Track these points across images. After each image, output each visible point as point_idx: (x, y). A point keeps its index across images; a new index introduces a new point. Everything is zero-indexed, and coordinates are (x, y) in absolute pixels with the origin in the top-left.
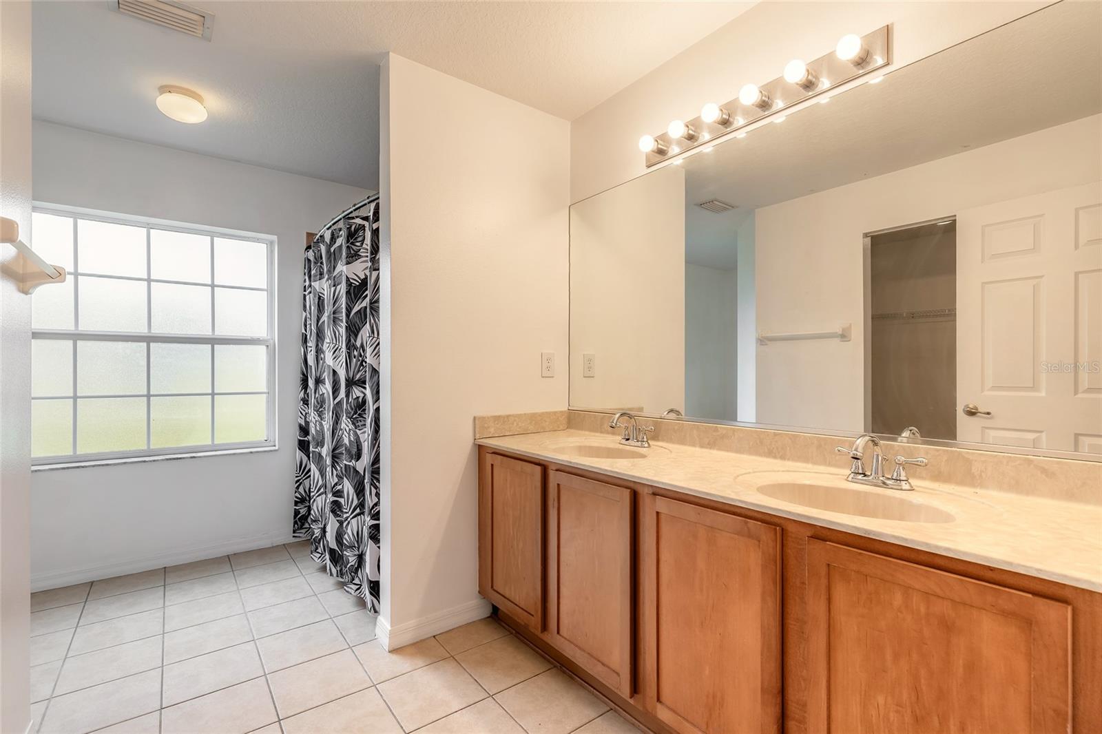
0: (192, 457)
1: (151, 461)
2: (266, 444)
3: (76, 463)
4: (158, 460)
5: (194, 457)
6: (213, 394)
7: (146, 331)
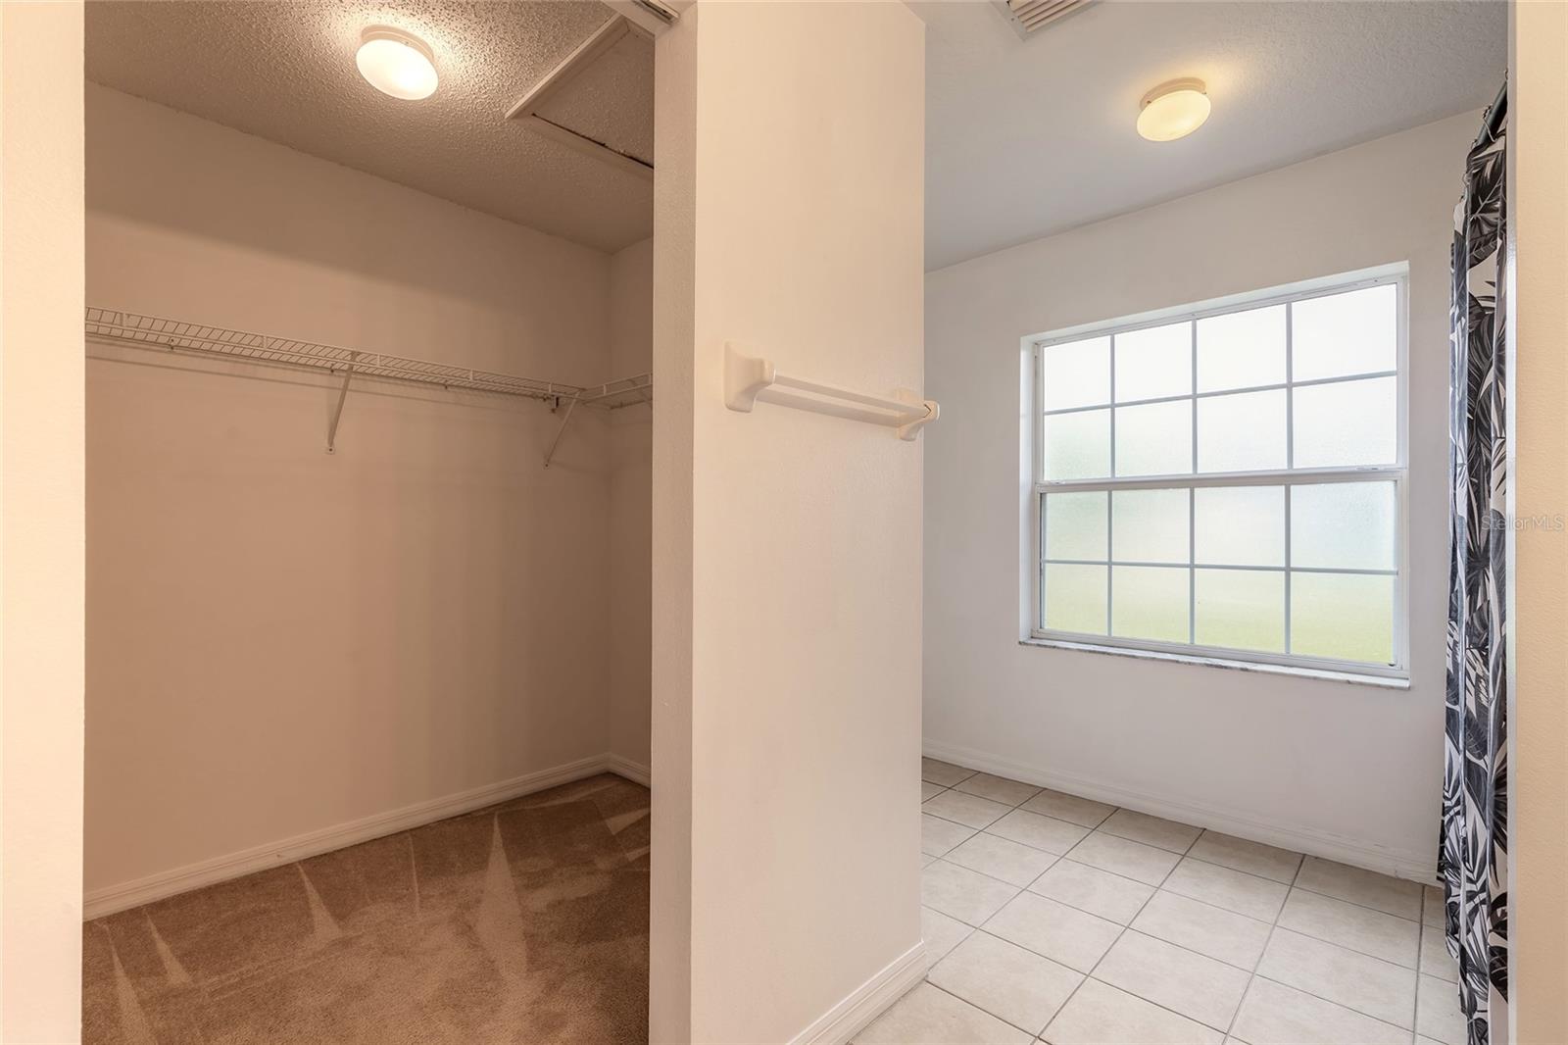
0: (1242, 669)
1: (1185, 663)
2: (1391, 671)
3: (1106, 648)
4: (1194, 664)
5: (1246, 670)
6: (1288, 570)
7: (1191, 472)
